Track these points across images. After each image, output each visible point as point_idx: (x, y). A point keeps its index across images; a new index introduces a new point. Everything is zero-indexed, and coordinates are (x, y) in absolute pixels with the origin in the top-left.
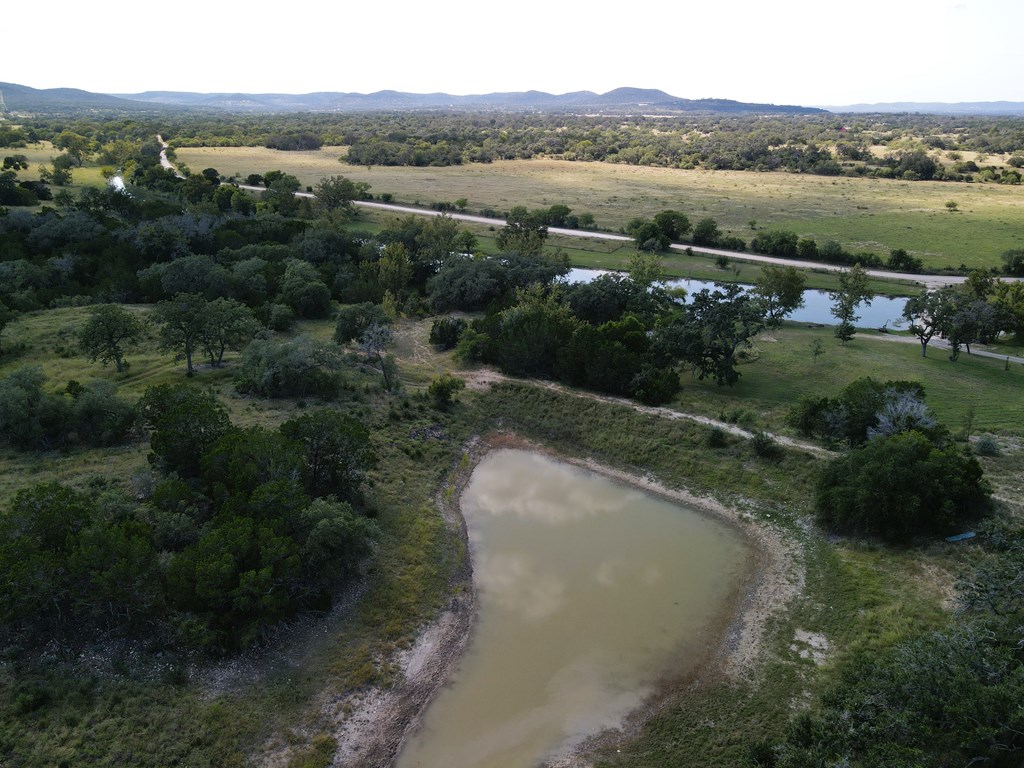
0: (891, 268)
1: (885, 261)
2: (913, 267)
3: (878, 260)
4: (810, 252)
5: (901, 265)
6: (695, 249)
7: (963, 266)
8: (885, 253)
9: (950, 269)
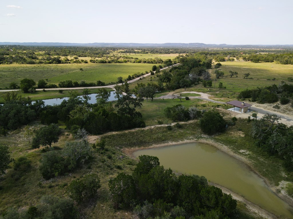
0: (98, 85)
1: (96, 84)
2: (103, 84)
3: (94, 84)
4: (77, 85)
5: (100, 84)
6: (46, 89)
7: (112, 82)
8: (95, 82)
9: (110, 83)
